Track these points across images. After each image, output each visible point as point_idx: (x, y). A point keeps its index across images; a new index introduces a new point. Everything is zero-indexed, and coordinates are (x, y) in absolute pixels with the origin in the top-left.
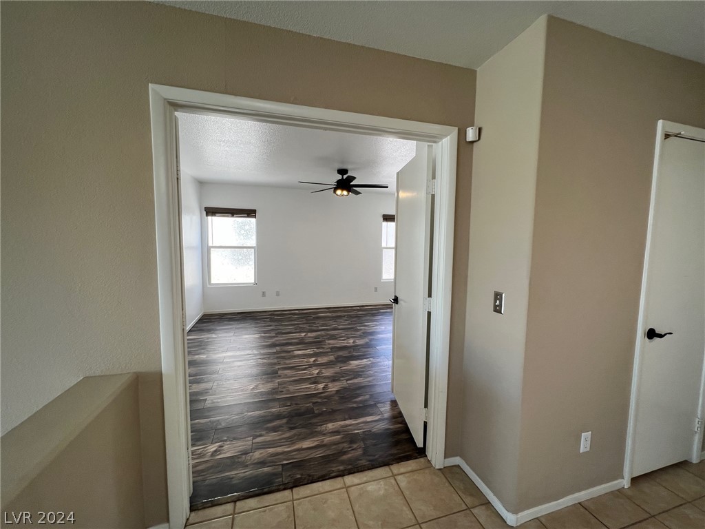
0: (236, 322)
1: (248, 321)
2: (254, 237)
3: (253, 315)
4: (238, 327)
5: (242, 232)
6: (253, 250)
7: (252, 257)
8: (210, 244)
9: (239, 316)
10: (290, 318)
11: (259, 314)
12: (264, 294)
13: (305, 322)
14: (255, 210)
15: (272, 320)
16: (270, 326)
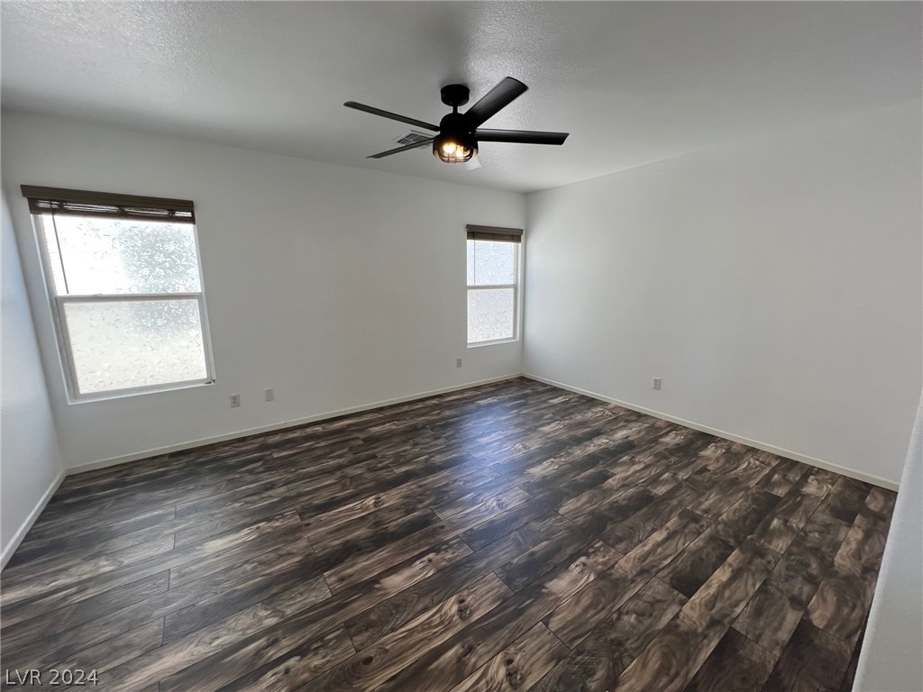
0: (172, 491)
1: (208, 480)
2: (195, 271)
3: (212, 455)
4: (179, 508)
5: (160, 258)
6: (196, 301)
7: (195, 318)
8: (60, 291)
9: (175, 465)
10: (310, 450)
11: (229, 451)
12: (235, 401)
13: (350, 456)
14: (192, 202)
15: (271, 467)
16: (272, 486)
